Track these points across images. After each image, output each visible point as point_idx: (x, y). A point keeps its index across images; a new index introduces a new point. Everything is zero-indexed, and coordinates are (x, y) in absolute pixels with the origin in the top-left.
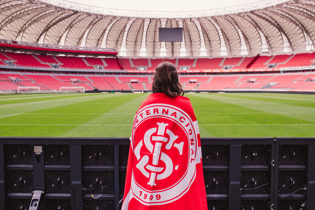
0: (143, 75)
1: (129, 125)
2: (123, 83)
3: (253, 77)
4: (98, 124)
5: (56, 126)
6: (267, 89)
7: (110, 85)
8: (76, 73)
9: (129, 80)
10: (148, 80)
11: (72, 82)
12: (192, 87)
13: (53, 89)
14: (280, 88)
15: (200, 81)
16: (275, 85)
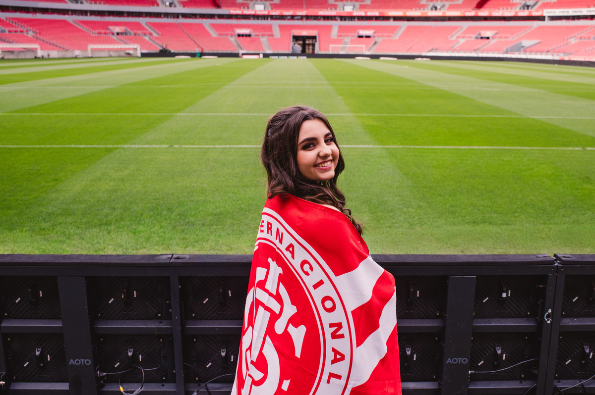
0: (261, 20)
1: (228, 146)
2: (220, 37)
3: (488, 29)
4: (161, 144)
5: (70, 148)
6: (516, 53)
7: (194, 41)
8: (120, 14)
9: (233, 31)
10: (272, 31)
11: (113, 34)
12: (362, 47)
13: (73, 50)
14: (542, 52)
15: (379, 34)
16: (532, 46)
